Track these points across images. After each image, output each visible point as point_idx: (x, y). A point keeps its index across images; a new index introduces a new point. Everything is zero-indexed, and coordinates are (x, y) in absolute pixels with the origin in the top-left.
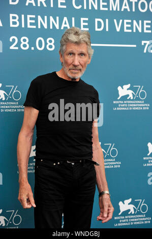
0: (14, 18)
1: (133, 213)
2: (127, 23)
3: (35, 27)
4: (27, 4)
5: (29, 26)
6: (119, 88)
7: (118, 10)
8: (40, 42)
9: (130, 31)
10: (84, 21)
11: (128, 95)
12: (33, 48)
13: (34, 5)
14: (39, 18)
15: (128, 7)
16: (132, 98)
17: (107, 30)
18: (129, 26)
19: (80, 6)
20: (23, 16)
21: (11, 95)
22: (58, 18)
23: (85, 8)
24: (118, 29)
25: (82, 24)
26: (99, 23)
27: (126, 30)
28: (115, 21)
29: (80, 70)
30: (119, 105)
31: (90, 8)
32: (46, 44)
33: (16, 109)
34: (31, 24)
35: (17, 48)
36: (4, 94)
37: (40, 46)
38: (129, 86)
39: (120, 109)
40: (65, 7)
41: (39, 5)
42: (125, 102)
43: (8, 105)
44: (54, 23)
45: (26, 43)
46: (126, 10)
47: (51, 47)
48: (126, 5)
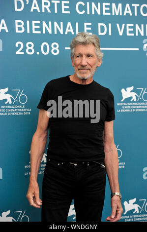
0: (20, 24)
1: (138, 212)
2: (130, 27)
3: (39, 32)
4: (32, 10)
5: (34, 32)
6: (123, 91)
7: (121, 14)
8: (45, 47)
9: (133, 35)
10: (88, 26)
11: (131, 98)
12: (38, 53)
13: (39, 11)
14: (44, 24)
15: (130, 12)
16: (135, 100)
17: (110, 34)
18: (132, 30)
19: (84, 12)
20: (28, 22)
21: (17, 99)
22: (62, 23)
23: (88, 13)
24: (121, 34)
25: (86, 29)
26: (102, 28)
27: (128, 34)
28: (118, 25)
29: (89, 69)
30: (123, 107)
31: (93, 13)
32: (51, 48)
33: (23, 112)
34: (36, 30)
35: (23, 53)
36: (11, 98)
37: (45, 51)
38: (132, 88)
39: (124, 111)
40: (69, 12)
41: (43, 11)
42: (129, 104)
43: (15, 109)
44: (59, 28)
45: (31, 48)
46: (128, 14)
47: (55, 51)
48: (128, 10)
